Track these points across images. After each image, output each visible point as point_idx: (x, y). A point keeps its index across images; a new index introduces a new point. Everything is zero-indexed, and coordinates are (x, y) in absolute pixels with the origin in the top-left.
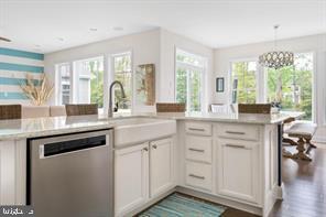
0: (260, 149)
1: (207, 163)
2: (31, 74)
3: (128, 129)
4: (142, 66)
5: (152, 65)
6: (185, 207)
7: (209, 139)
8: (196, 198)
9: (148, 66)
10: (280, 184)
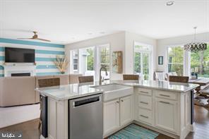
0: (178, 105)
1: (149, 110)
2: (58, 55)
3: (109, 93)
4: (115, 52)
5: (121, 52)
6: (138, 131)
7: (150, 98)
8: (144, 127)
9: (118, 52)
10: (192, 123)
